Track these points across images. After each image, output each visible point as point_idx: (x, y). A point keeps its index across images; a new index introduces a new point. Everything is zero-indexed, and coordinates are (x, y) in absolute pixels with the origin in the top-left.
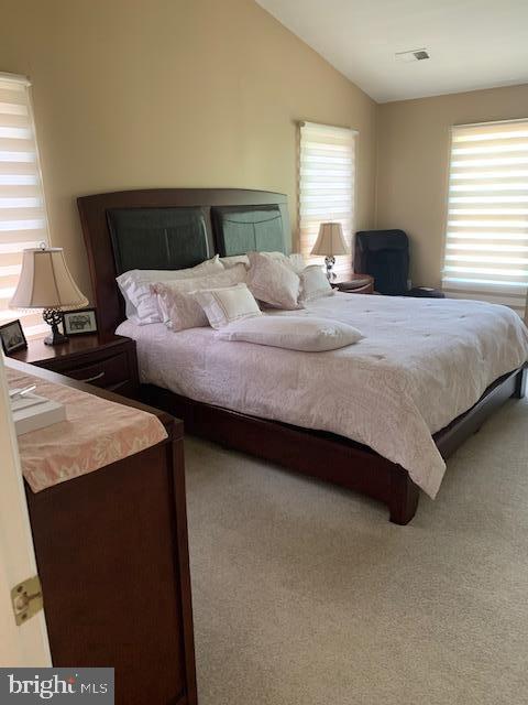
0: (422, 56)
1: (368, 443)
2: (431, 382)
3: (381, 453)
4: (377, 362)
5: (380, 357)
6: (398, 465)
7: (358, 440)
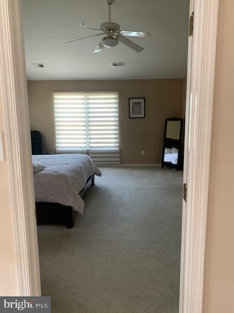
0: (41, 66)
1: (57, 202)
2: (74, 178)
3: (62, 204)
4: (55, 173)
5: (56, 172)
6: (69, 206)
7: (53, 202)
